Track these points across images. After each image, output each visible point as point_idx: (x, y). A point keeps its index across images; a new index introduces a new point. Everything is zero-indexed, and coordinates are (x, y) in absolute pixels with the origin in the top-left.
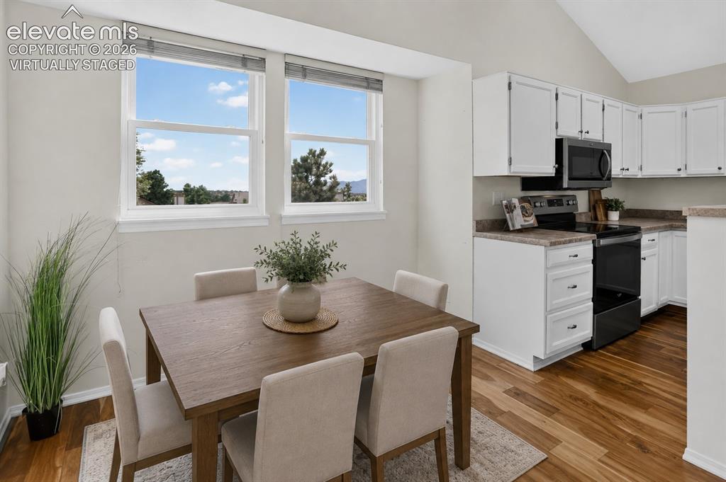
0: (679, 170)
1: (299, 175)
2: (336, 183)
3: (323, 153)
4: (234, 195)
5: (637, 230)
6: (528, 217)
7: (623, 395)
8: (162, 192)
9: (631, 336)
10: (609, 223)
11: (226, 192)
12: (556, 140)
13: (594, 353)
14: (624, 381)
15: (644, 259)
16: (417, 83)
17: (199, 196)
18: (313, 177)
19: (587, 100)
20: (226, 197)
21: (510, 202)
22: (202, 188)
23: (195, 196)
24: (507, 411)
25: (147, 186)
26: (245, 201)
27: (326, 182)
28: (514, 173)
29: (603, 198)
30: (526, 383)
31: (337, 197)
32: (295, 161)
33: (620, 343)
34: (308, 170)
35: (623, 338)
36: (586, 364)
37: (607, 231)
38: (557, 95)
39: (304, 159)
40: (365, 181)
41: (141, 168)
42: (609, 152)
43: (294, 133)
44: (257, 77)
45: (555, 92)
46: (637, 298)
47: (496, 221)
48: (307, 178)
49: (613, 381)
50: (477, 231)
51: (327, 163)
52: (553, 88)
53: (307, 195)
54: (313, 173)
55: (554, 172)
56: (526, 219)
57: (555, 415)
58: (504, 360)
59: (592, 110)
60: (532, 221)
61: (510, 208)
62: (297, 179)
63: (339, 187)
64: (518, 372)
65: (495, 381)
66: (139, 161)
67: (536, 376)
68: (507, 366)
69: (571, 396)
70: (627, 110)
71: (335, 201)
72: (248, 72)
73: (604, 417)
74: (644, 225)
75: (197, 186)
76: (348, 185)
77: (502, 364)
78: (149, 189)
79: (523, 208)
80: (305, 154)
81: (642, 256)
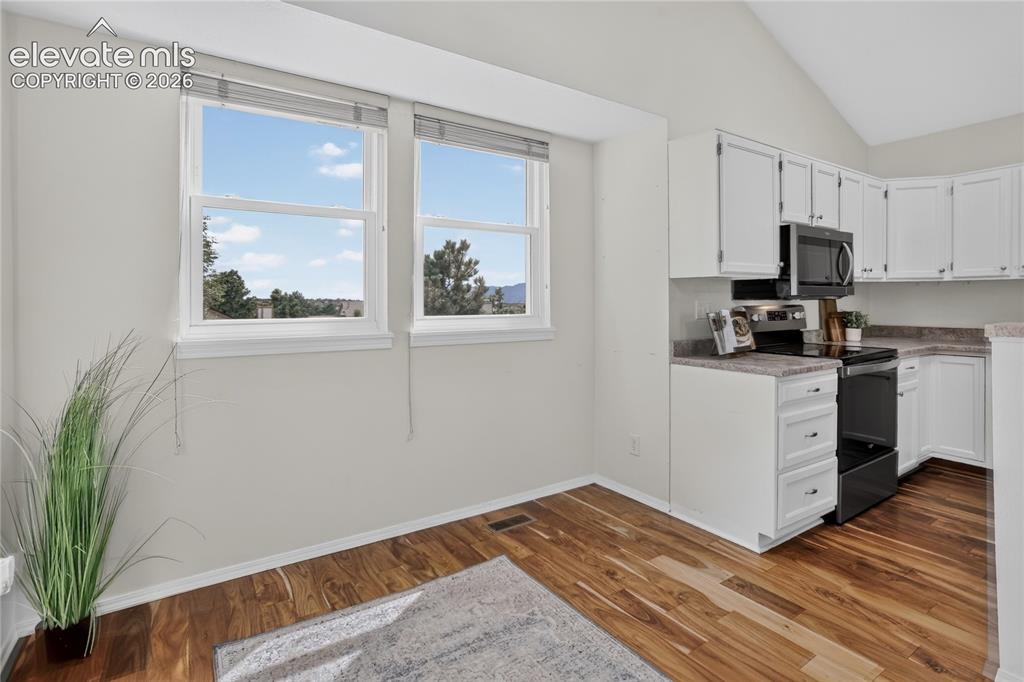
0: (942, 271)
1: (433, 277)
2: (482, 289)
3: (465, 246)
4: (341, 306)
5: (891, 355)
6: (744, 335)
7: (890, 588)
8: (241, 301)
9: (886, 504)
10: (848, 344)
11: (331, 301)
12: (782, 227)
13: (838, 528)
14: (889, 567)
15: (902, 395)
16: (592, 147)
17: (292, 307)
18: (452, 280)
19: (820, 171)
20: (330, 308)
21: (718, 314)
22: (296, 296)
23: (288, 307)
24: (730, 611)
25: (219, 293)
26: (357, 314)
27: (469, 287)
28: (725, 273)
29: (839, 310)
30: (750, 570)
31: (485, 307)
32: (427, 257)
33: (875, 512)
34: (445, 270)
35: (876, 506)
36: (830, 543)
37: (846, 356)
38: (781, 163)
39: (439, 255)
40: (523, 286)
41: (213, 267)
42: (850, 245)
43: (428, 216)
44: (375, 136)
45: (778, 161)
46: (893, 450)
47: (700, 341)
48: (443, 281)
49: (874, 568)
50: (675, 356)
51: (470, 261)
52: (775, 153)
53: (443, 305)
54: (452, 274)
55: (778, 272)
56: (741, 339)
57: (800, 616)
58: (717, 538)
59: (825, 186)
60: (748, 341)
61: (718, 323)
62: (430, 282)
63: (487, 294)
64: (740, 556)
65: (706, 567)
66: (209, 257)
67: (765, 560)
68: (722, 547)
69: (817, 590)
70: (870, 185)
71: (483, 313)
72: (363, 128)
73: (869, 620)
74: (902, 347)
75: (290, 293)
76: (499, 291)
77: (715, 544)
78: (223, 297)
79: (736, 323)
80: (440, 247)
81: (899, 391)
